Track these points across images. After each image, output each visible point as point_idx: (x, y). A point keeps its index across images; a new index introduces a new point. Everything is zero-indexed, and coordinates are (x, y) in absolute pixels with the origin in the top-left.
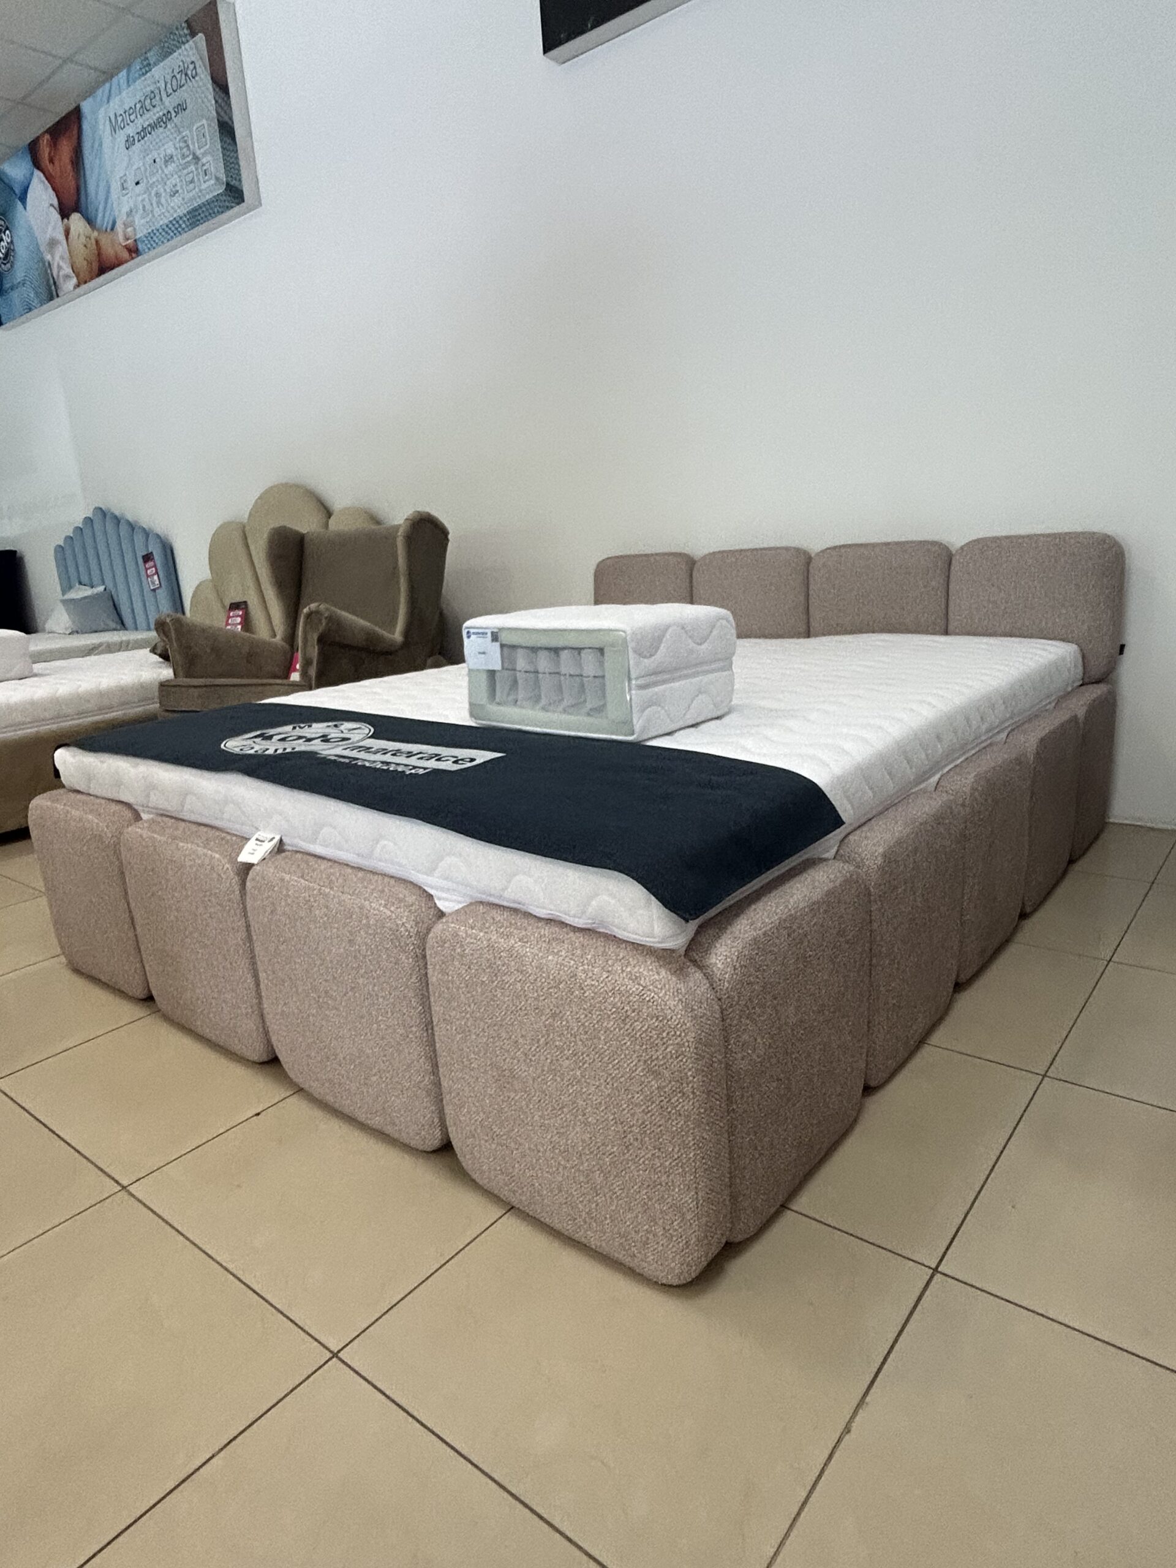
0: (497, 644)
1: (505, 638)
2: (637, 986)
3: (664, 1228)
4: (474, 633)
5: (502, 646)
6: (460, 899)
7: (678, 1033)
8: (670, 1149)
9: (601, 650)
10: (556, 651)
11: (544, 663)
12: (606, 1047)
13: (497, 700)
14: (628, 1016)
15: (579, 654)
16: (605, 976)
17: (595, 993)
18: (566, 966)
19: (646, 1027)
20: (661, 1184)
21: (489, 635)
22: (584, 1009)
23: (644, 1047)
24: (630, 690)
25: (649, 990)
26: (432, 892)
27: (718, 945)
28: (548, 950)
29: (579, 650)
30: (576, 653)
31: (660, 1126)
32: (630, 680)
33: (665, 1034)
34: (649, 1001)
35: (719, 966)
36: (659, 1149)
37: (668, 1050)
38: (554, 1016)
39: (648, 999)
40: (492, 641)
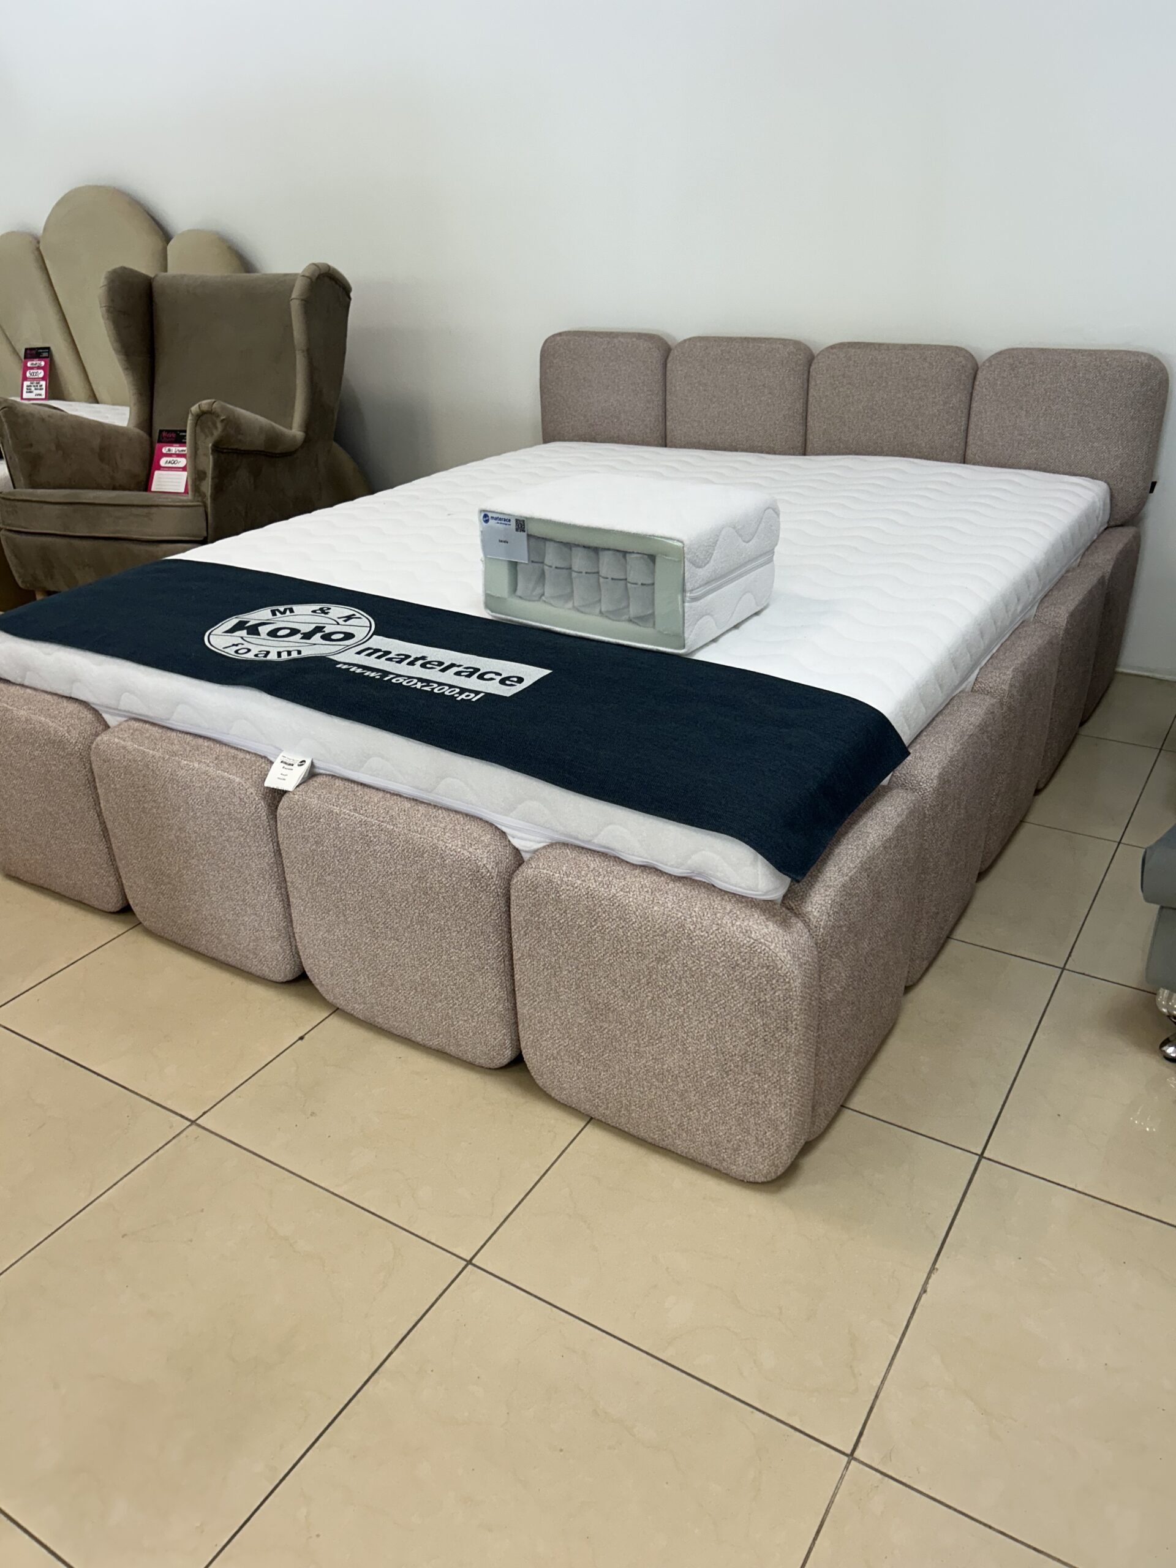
1: (534, 529)
2: (748, 939)
3: (757, 1138)
4: (493, 518)
5: (529, 536)
6: (538, 839)
7: (787, 980)
8: (770, 1075)
9: (652, 558)
10: (596, 550)
11: (579, 561)
12: (712, 990)
13: (519, 593)
14: (738, 965)
15: (624, 557)
16: (714, 929)
17: (705, 943)
18: (673, 917)
19: (756, 975)
21: (513, 523)
22: (692, 956)
23: (753, 991)
24: (683, 602)
25: (760, 943)
26: (504, 829)
28: (653, 901)
29: (625, 553)
30: (620, 555)
31: (762, 1055)
32: (684, 591)
33: (774, 981)
34: (761, 952)
35: (815, 914)
36: (759, 1075)
37: (777, 994)
38: (658, 960)
39: (759, 951)
40: (517, 530)
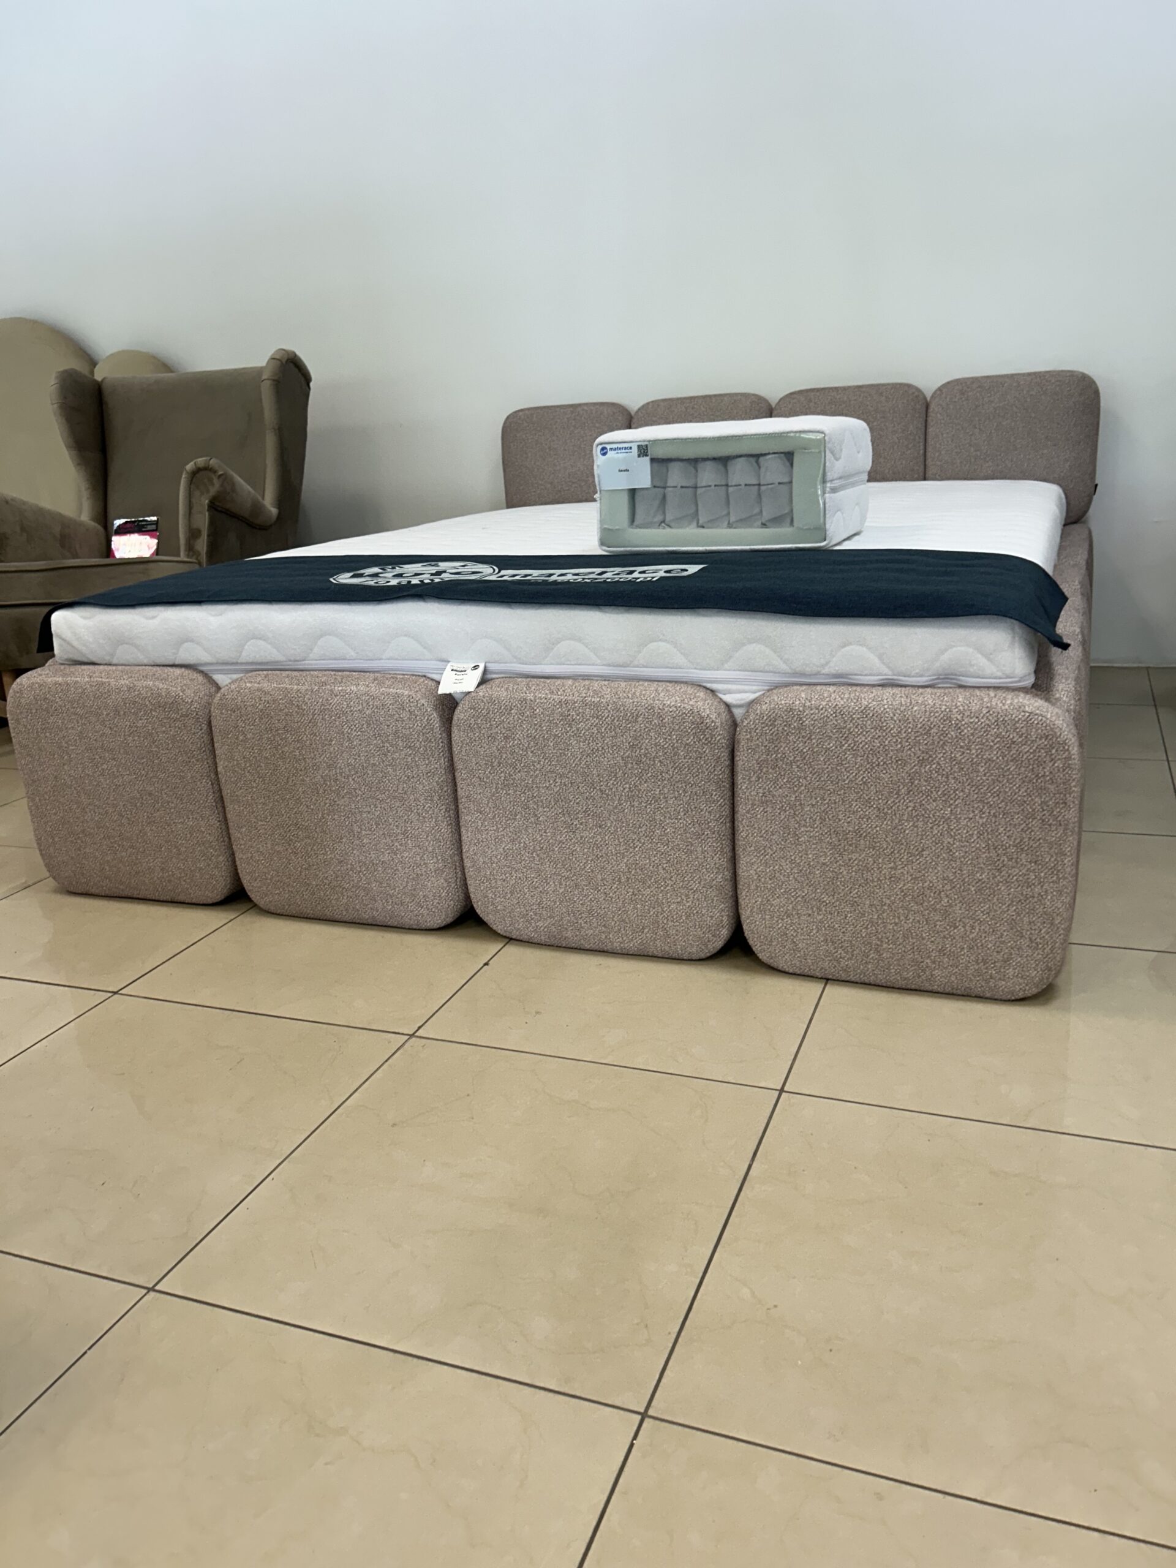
0: (647, 459)
1: (660, 453)
4: (611, 449)
5: (653, 460)
9: (789, 456)
10: (724, 461)
11: (708, 475)
13: (636, 523)
15: (758, 460)
17: (976, 729)
20: (1034, 897)
21: (635, 450)
24: (824, 493)
27: (1056, 684)
29: (757, 456)
30: (753, 460)
32: (824, 481)
34: (1038, 723)
36: (1035, 862)
39: (1036, 722)
40: (639, 456)
